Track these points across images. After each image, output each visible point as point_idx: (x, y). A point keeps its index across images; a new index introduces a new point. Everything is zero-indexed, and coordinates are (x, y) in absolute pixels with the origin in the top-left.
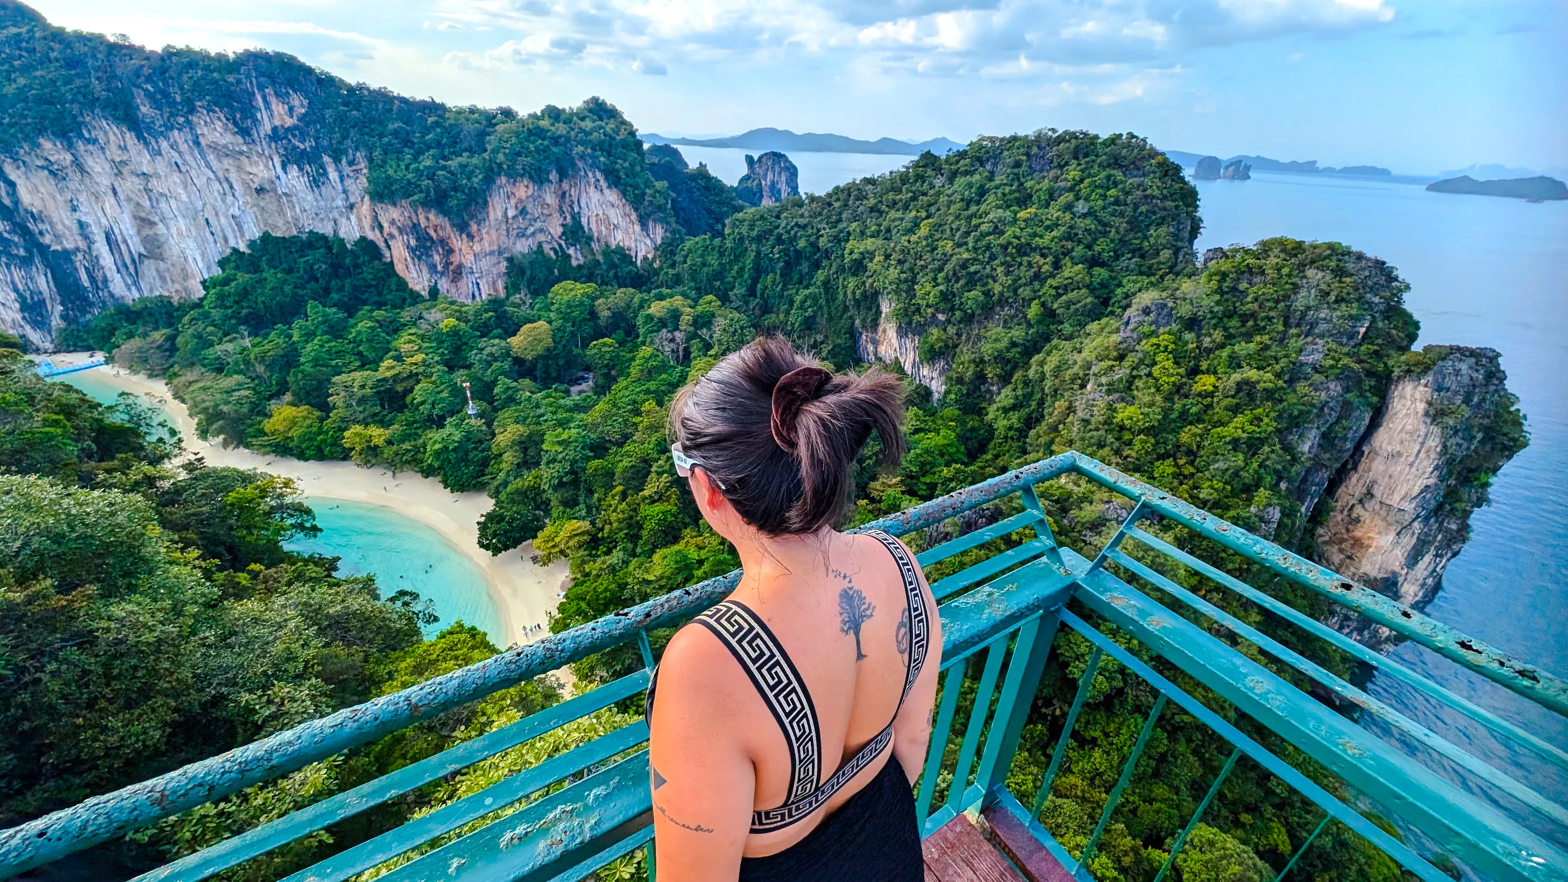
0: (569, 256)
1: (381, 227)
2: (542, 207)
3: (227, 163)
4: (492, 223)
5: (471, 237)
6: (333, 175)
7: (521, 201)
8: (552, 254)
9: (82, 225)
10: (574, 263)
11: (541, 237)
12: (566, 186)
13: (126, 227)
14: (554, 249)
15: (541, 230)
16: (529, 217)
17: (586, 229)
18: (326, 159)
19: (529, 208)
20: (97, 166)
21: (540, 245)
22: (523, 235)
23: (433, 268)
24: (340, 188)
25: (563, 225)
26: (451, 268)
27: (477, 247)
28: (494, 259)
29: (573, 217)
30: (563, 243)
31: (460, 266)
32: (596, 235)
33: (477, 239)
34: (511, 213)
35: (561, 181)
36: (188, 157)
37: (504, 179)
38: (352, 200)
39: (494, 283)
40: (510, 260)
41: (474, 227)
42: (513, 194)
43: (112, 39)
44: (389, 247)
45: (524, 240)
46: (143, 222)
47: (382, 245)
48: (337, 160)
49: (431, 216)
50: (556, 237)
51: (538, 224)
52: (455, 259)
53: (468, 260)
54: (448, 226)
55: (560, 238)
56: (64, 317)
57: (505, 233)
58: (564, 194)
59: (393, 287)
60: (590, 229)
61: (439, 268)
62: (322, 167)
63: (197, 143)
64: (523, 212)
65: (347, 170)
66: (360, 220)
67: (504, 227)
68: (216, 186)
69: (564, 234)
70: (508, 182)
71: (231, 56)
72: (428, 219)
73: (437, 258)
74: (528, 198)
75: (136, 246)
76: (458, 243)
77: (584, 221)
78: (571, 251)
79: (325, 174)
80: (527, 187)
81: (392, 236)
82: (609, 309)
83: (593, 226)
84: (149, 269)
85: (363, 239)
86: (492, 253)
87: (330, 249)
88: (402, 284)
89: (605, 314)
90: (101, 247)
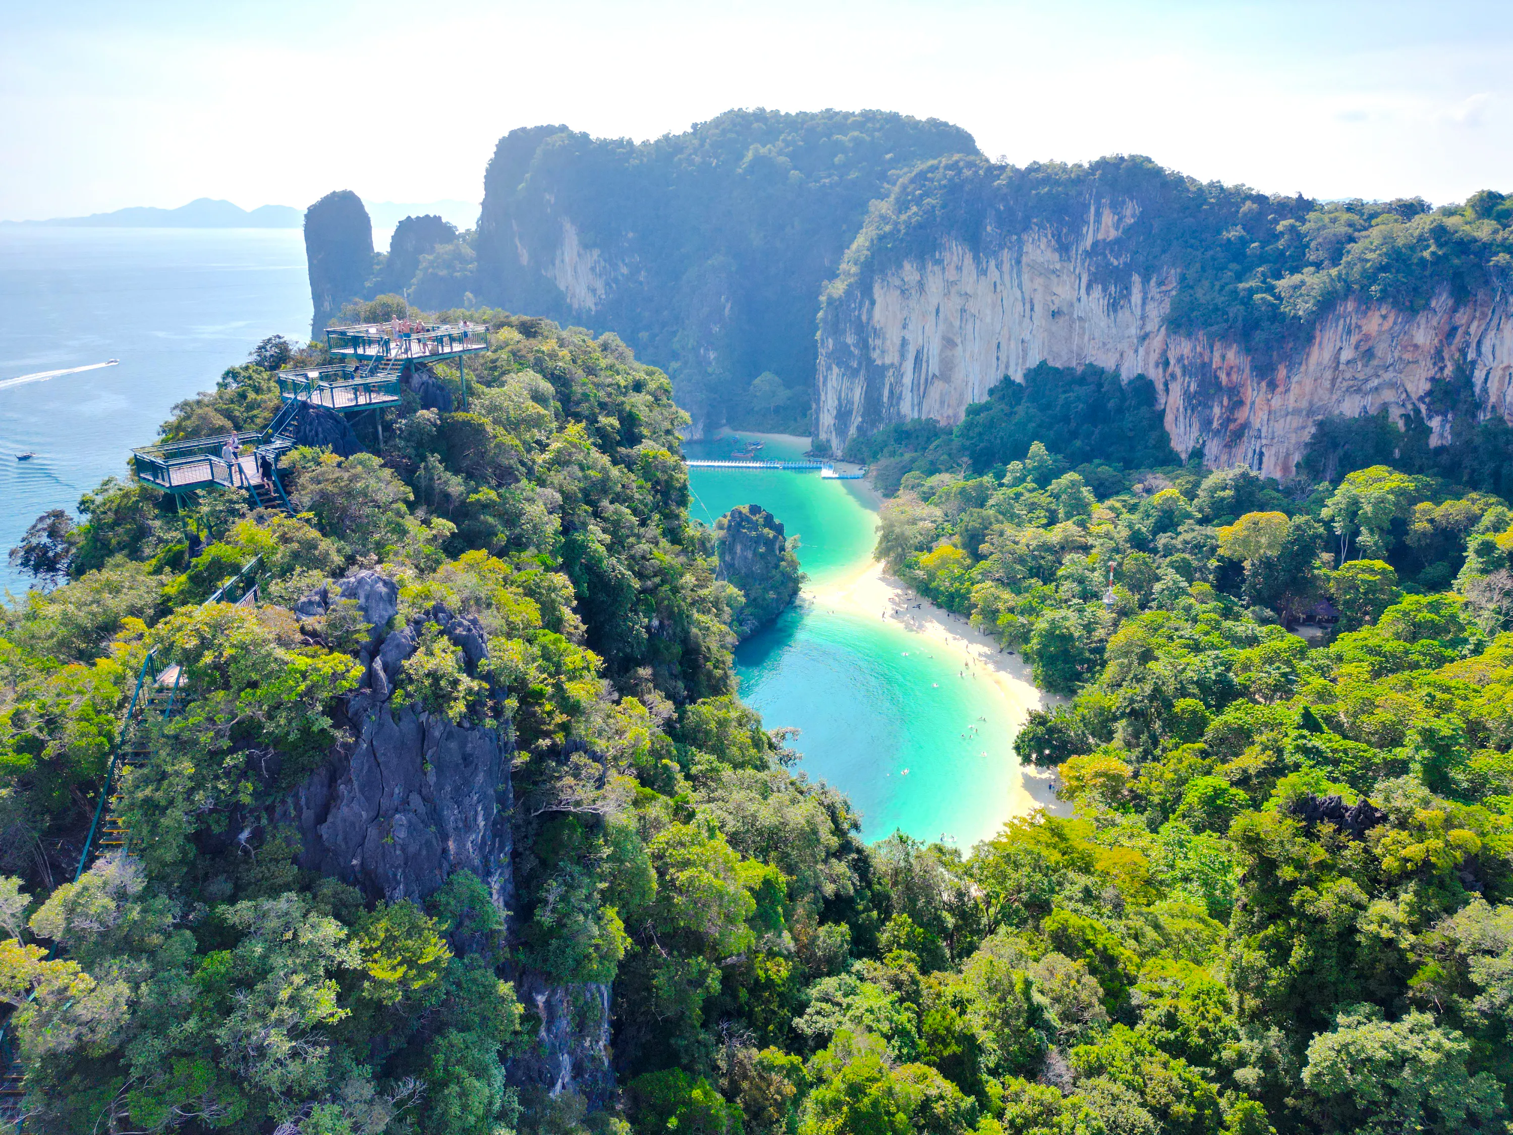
0: (1430, 430)
1: (1167, 363)
2: (1405, 348)
3: (1039, 282)
4: (1312, 368)
5: (1272, 386)
6: (1136, 297)
7: (1367, 337)
8: (1401, 424)
9: (904, 343)
10: (1434, 442)
11: (1388, 395)
12: (1461, 318)
13: (934, 349)
14: (1406, 417)
15: (1393, 385)
16: (1375, 362)
17: (1477, 390)
18: (1136, 278)
19: (1381, 349)
20: (934, 284)
21: (1385, 408)
22: (1358, 390)
23: (1207, 423)
24: (1138, 313)
25: (1432, 380)
26: (1232, 426)
27: (1276, 402)
28: (1296, 422)
29: (1459, 369)
30: (1423, 408)
31: (1245, 426)
32: (1493, 400)
33: (1281, 389)
34: (1346, 355)
35: (1454, 310)
36: (1007, 277)
37: (1350, 306)
38: (1148, 328)
39: (1288, 455)
40: (1320, 425)
41: (1282, 372)
42: (1359, 327)
43: (993, 161)
44: (1167, 390)
45: (1358, 397)
46: (949, 343)
47: (1160, 387)
48: (1146, 280)
49: (1231, 355)
50: (1414, 397)
51: (1388, 376)
52: (1242, 415)
53: (1259, 419)
54: (1247, 371)
55: (1421, 399)
56: (859, 428)
57: (1328, 384)
58: (1454, 330)
59: (1151, 442)
60: (1485, 390)
61: (1215, 425)
62: (1128, 288)
63: (1019, 262)
64: (1369, 354)
65: (1154, 290)
66: (1147, 353)
67: (1328, 374)
68: (1019, 307)
69: (1429, 393)
70: (1357, 310)
71: (1086, 165)
72: (1223, 357)
73: (1217, 411)
74: (1380, 333)
75: (934, 367)
76: (1255, 393)
77: (1479, 376)
78: (1435, 423)
79: (1128, 297)
80: (1384, 317)
81: (1173, 377)
82: (1432, 521)
83: (1493, 387)
84: (936, 390)
85: (1141, 377)
86: (1297, 412)
87: (1100, 385)
88: (1164, 439)
89: (1420, 525)
90: (909, 365)
